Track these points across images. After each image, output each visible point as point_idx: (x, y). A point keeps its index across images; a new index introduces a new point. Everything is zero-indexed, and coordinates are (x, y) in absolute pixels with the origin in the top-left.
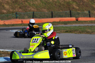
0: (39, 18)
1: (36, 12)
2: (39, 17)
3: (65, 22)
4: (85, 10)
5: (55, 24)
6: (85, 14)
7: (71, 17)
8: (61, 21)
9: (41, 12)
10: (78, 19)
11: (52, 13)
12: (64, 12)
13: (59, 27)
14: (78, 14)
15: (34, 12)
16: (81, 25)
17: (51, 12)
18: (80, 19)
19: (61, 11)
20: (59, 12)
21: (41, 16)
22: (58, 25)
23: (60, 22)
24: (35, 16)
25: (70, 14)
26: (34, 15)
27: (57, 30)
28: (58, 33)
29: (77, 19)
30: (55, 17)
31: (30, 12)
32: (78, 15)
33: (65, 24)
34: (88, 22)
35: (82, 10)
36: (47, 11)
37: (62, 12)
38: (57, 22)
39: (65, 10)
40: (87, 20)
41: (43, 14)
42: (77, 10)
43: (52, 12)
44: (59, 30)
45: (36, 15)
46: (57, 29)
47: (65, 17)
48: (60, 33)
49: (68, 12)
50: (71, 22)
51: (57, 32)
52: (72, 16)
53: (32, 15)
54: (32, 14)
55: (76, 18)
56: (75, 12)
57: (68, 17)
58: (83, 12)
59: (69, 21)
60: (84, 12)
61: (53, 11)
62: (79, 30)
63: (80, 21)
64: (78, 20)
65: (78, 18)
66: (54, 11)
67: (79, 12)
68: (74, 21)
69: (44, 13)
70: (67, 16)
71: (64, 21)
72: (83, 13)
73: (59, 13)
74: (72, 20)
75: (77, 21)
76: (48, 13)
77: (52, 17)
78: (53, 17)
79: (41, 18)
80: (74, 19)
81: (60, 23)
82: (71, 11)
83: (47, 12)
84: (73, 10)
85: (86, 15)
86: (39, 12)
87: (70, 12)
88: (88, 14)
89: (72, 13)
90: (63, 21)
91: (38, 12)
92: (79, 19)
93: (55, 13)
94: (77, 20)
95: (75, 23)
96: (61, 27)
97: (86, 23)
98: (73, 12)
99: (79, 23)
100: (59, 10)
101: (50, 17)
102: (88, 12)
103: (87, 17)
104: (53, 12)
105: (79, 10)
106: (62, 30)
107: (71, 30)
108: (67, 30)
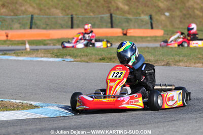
2: (44, 26)
4: (143, 12)
6: (143, 21)
7: (112, 27)
9: (49, 17)
10: (127, 33)
11: (72, 18)
12: (97, 18)
13: (87, 48)
14: (128, 21)
15: (34, 16)
17: (70, 16)
18: (132, 32)
19: (91, 14)
20: (87, 16)
21: (48, 25)
24: (36, 24)
25: (110, 20)
26: (34, 21)
27: (83, 56)
28: (84, 62)
29: (125, 32)
30: (78, 27)
31: (24, 16)
32: (127, 24)
34: (149, 39)
35: (137, 13)
36: (62, 13)
37: (93, 16)
39: (99, 13)
40: (145, 35)
41: (53, 20)
42: (124, 12)
43: (72, 15)
44: (87, 56)
45: (38, 22)
46: (82, 54)
47: (99, 27)
48: (87, 62)
49: (106, 16)
50: (112, 39)
51: (83, 59)
52: (114, 26)
53: (29, 22)
54: (30, 19)
55: (123, 29)
56: (121, 17)
57: (107, 27)
58: (138, 17)
59: (107, 37)
60: (140, 16)
61: (74, 13)
63: (131, 37)
64: (128, 35)
65: (127, 29)
66: (76, 15)
67: (130, 17)
68: (118, 37)
69: (55, 18)
70: (105, 24)
72: (138, 19)
75: (125, 36)
76: (64, 18)
77: (72, 27)
78: (74, 26)
79: (48, 28)
80: (117, 32)
82: (113, 15)
83: (61, 15)
84: (118, 12)
85: (144, 23)
86: (45, 16)
87: (110, 17)
88: (149, 21)
89: (114, 19)
91: (41, 16)
92: (129, 31)
93: (78, 17)
94: (125, 34)
95: (122, 40)
96: (89, 49)
97: (143, 42)
98: (117, 16)
100: (87, 12)
101: (67, 27)
102: (149, 17)
104: (74, 16)
105: (129, 13)
106: (94, 57)
107: (111, 55)
108: (104, 56)
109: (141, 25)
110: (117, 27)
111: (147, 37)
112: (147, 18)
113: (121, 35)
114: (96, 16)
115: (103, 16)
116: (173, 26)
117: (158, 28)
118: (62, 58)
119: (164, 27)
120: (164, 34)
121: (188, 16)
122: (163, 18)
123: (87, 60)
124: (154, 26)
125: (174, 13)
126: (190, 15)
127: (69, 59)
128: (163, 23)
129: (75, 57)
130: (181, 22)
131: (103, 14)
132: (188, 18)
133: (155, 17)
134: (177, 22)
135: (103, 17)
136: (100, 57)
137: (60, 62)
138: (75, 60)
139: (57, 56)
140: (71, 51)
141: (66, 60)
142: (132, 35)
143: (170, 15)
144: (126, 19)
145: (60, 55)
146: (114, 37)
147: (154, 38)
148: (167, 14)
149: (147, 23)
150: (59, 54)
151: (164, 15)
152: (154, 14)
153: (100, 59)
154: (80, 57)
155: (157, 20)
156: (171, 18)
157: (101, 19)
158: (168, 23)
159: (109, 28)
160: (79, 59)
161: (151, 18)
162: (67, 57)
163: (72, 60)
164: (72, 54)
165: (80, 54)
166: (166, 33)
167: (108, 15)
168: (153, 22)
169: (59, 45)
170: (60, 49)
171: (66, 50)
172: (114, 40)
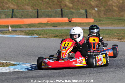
0: (21, 18)
1: (16, 9)
2: (20, 16)
3: (54, 23)
4: (81, 8)
5: (42, 26)
6: (81, 13)
7: (62, 17)
8: (49, 22)
9: (23, 10)
10: (71, 20)
11: (38, 11)
12: (53, 11)
13: (47, 30)
14: (72, 13)
15: (14, 10)
17: (36, 10)
19: (50, 9)
20: (47, 10)
21: (22, 16)
22: (45, 27)
24: (15, 15)
25: (61, 13)
26: (14, 13)
27: (44, 34)
28: (45, 38)
29: (70, 20)
30: (41, 17)
31: (8, 10)
32: (71, 15)
33: (54, 26)
34: (85, 24)
35: (77, 8)
37: (50, 10)
38: (44, 23)
39: (55, 8)
40: (83, 22)
41: (26, 13)
42: (70, 8)
43: (37, 10)
44: (47, 34)
45: (17, 14)
46: (44, 33)
47: (54, 17)
48: (47, 38)
49: (59, 10)
50: (62, 24)
51: (44, 36)
52: (63, 16)
53: (11, 14)
54: (12, 12)
55: (69, 18)
56: (68, 11)
57: (59, 17)
58: (78, 11)
59: (59, 23)
60: (79, 10)
61: (39, 8)
63: (74, 23)
64: (72, 21)
65: (72, 18)
66: (40, 9)
67: (73, 11)
68: (66, 23)
69: (27, 11)
70: (58, 15)
72: (78, 12)
74: (64, 22)
75: (70, 23)
76: (32, 11)
77: (37, 17)
78: (39, 16)
79: (23, 17)
80: (66, 20)
81: (48, 24)
82: (63, 10)
83: (31, 10)
84: (66, 8)
85: (82, 15)
86: (21, 10)
87: (61, 11)
88: (85, 13)
89: (63, 12)
90: (51, 23)
91: (19, 10)
92: (72, 20)
93: (41, 11)
94: (70, 21)
95: (68, 25)
96: (48, 30)
97: (81, 26)
98: (65, 10)
100: (47, 8)
101: (34, 17)
102: (85, 11)
103: (83, 18)
104: (39, 10)
105: (73, 9)
106: (51, 35)
107: (61, 34)
108: (57, 34)
109: (80, 16)
110: (65, 17)
111: (84, 23)
112: (84, 11)
113: (68, 22)
114: (53, 10)
115: (56, 10)
116: (99, 16)
117: (90, 17)
118: (31, 35)
119: (94, 17)
120: (94, 21)
121: (109, 10)
122: (94, 11)
123: (47, 37)
124: (88, 16)
125: (100, 9)
126: (110, 10)
127: (36, 36)
128: (93, 14)
129: (39, 35)
130: (104, 14)
131: (57, 9)
132: (109, 12)
133: (89, 11)
134: (102, 14)
136: (55, 35)
137: (30, 38)
139: (28, 35)
140: (37, 31)
141: (34, 37)
142: (74, 21)
143: (98, 10)
144: (71, 12)
145: (30, 34)
146: (63, 23)
147: (88, 24)
148: (96, 9)
149: (84, 15)
150: (29, 33)
151: (95, 10)
152: (88, 9)
153: (55, 36)
155: (90, 13)
156: (99, 12)
157: (55, 12)
158: (97, 15)
159: (60, 17)
160: (41, 36)
161: (86, 11)
162: (34, 35)
163: (38, 37)
164: (37, 33)
165: (42, 33)
166: (95, 21)
167: (60, 9)
168: (87, 14)
169: (29, 28)
170: (30, 30)
171: (34, 30)
172: (63, 25)
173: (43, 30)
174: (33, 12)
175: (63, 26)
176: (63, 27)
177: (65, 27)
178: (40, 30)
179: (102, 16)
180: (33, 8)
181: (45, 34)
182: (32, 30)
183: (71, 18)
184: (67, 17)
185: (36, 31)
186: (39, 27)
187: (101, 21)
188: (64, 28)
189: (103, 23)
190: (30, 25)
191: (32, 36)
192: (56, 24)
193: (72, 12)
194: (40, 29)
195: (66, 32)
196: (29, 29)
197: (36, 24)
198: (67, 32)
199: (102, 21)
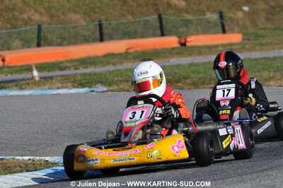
0: (60, 45)
2: (59, 41)
3: (143, 52)
4: (208, 9)
5: (113, 61)
6: (209, 22)
7: (163, 34)
8: (130, 51)
10: (186, 42)
11: (100, 26)
12: (139, 21)
13: (126, 70)
14: (187, 23)
15: (43, 26)
16: (195, 62)
17: (97, 23)
18: (193, 40)
19: (130, 17)
20: (124, 21)
21: (64, 39)
22: (122, 63)
23: (129, 53)
24: (46, 39)
25: (158, 25)
26: (42, 35)
27: (121, 82)
28: (124, 90)
29: (183, 41)
30: (111, 38)
31: (28, 28)
32: (185, 29)
34: (220, 48)
35: (199, 10)
36: (84, 20)
37: (132, 20)
38: (120, 54)
39: (142, 15)
40: (214, 43)
41: (72, 30)
42: (180, 11)
43: (100, 21)
44: (127, 82)
45: (50, 36)
46: (120, 79)
47: (143, 36)
48: (129, 91)
49: (153, 18)
50: (164, 53)
51: (121, 87)
52: (166, 33)
53: (35, 36)
54: (37, 32)
55: (179, 37)
56: (175, 18)
57: (154, 35)
58: (202, 17)
59: (156, 50)
60: (204, 15)
61: (103, 17)
62: (192, 75)
63: (193, 47)
64: (187, 44)
65: (186, 36)
66: (106, 20)
67: (189, 17)
68: (173, 49)
69: (74, 27)
70: (151, 32)
71: (139, 49)
72: (201, 19)
73: (123, 23)
74: (167, 46)
75: (184, 47)
76: (88, 26)
77: (102, 40)
78: (105, 37)
79: (65, 43)
80: (172, 41)
81: (129, 56)
82: (163, 16)
83: (83, 23)
84: (170, 11)
85: (211, 25)
86: (60, 26)
87: (158, 20)
88: (219, 22)
89: (164, 22)
90: (136, 51)
91: (54, 26)
92: (188, 40)
93: (110, 24)
94: (183, 44)
95: (178, 53)
97: (212, 53)
98: (169, 18)
99: (190, 55)
100: (124, 15)
101: (94, 41)
102: (218, 15)
103: (214, 33)
104: (104, 22)
105: (187, 12)
109: (207, 28)
110: (170, 34)
111: (217, 46)
112: (215, 17)
113: (178, 45)
114: (137, 20)
116: (256, 26)
117: (233, 31)
118: (89, 87)
119: (243, 29)
120: (244, 39)
121: (278, 9)
122: (240, 14)
123: (128, 88)
124: (227, 28)
125: (256, 7)
126: (281, 7)
127: (101, 88)
128: (240, 22)
129: (110, 85)
130: (267, 19)
131: (148, 16)
132: (279, 13)
133: (228, 14)
134: (262, 19)
135: (147, 21)
137: (86, 93)
138: (110, 88)
139: (82, 86)
140: (102, 76)
141: (96, 90)
142: (193, 44)
143: (250, 9)
144: (183, 20)
145: (87, 83)
146: (167, 49)
147: (228, 47)
148: (246, 9)
149: (216, 25)
150: (84, 82)
151: (242, 10)
152: (225, 11)
154: (116, 84)
155: (231, 19)
156: (253, 14)
157: (145, 25)
158: (248, 23)
159: (157, 36)
160: (115, 87)
161: (221, 17)
162: (97, 86)
163: (105, 89)
164: (104, 80)
165: (116, 79)
166: (246, 37)
167: (155, 16)
168: (225, 23)
169: (83, 68)
170: (85, 74)
171: (95, 74)
172: (166, 54)
173: (119, 70)
174: (90, 27)
175: (166, 57)
176: (167, 59)
177: (172, 60)
178: (110, 72)
179: (261, 26)
180: (88, 19)
181: (123, 81)
182: (90, 74)
183: (183, 37)
184: (176, 34)
185: (99, 74)
186: (108, 63)
187: (261, 39)
188: (169, 61)
189: (265, 41)
190: (85, 62)
191: (91, 89)
192: (149, 53)
193: (187, 20)
194: (111, 68)
195: (176, 73)
196: (82, 70)
197: (98, 57)
198: (177, 71)
199: (263, 37)
